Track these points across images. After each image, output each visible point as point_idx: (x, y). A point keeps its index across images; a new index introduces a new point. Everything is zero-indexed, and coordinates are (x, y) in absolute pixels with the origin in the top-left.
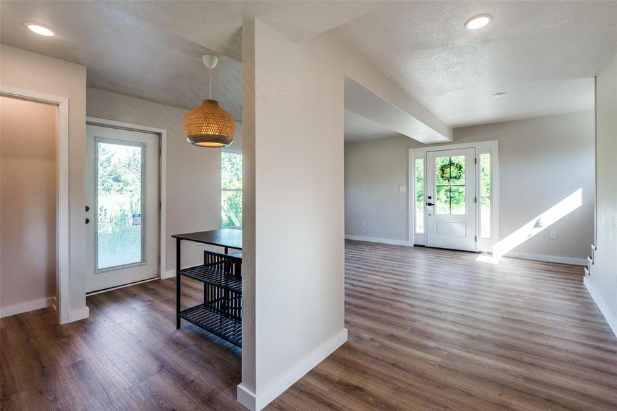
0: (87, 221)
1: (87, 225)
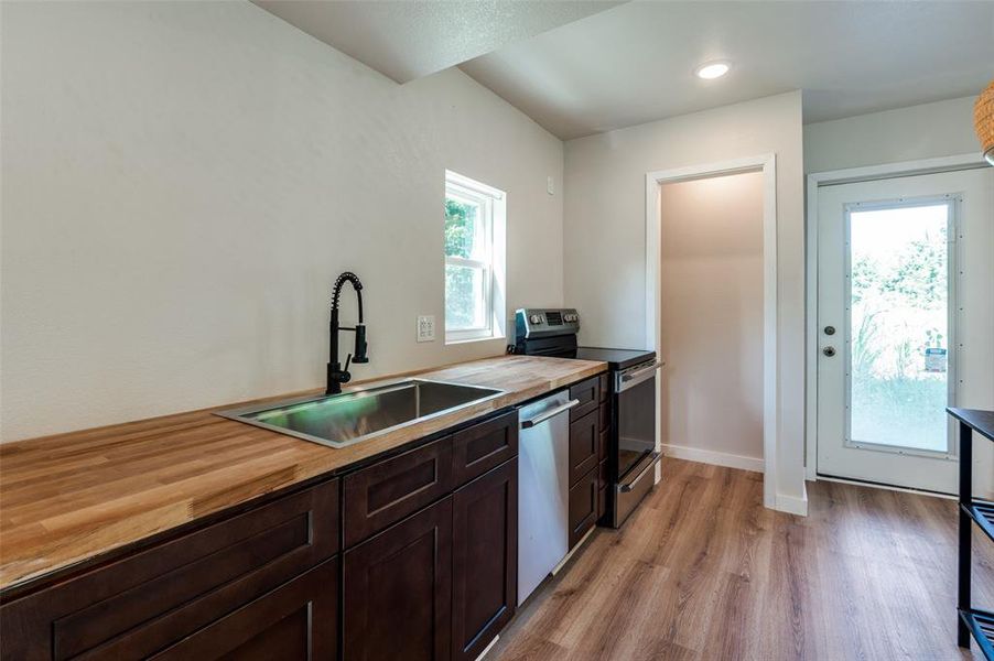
0: (830, 353)
1: (827, 358)
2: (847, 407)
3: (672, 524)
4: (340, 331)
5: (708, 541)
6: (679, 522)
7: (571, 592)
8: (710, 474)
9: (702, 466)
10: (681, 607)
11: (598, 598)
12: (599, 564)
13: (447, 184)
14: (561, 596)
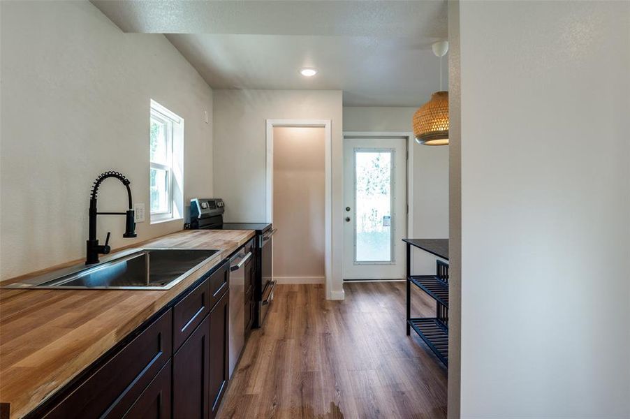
0: (348, 220)
1: (348, 223)
2: (355, 246)
3: (287, 318)
4: (98, 215)
5: (307, 321)
6: (290, 316)
7: (248, 367)
8: (296, 289)
9: (291, 286)
10: (306, 355)
11: (264, 363)
12: (257, 348)
13: (152, 112)
14: (243, 371)
